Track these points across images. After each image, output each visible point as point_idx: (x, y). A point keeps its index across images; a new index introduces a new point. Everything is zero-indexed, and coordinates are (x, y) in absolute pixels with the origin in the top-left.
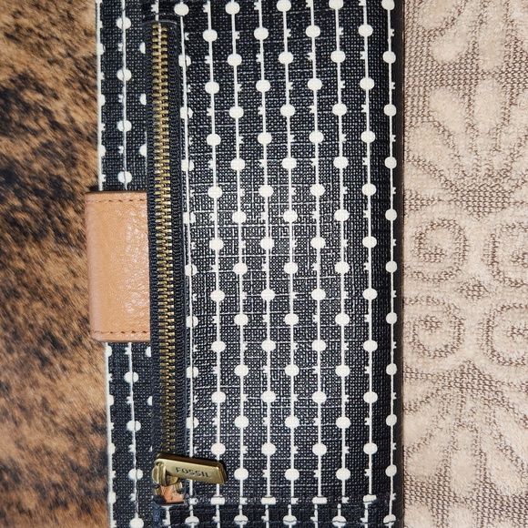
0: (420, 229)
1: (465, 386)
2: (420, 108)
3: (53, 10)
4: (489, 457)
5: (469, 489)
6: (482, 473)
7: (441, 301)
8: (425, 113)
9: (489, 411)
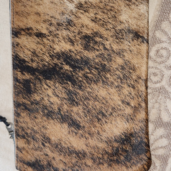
0: (158, 49)
1: (160, 92)
2: (167, 16)
3: (109, 14)
4: (162, 111)
5: (154, 119)
6: (159, 115)
7: (159, 69)
8: (168, 18)
9: (165, 100)
